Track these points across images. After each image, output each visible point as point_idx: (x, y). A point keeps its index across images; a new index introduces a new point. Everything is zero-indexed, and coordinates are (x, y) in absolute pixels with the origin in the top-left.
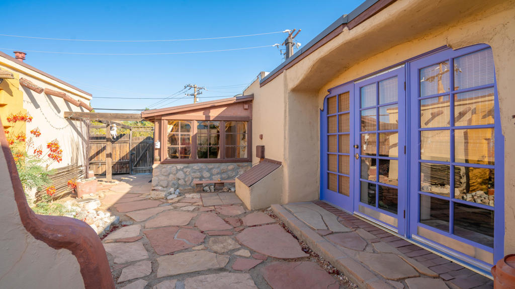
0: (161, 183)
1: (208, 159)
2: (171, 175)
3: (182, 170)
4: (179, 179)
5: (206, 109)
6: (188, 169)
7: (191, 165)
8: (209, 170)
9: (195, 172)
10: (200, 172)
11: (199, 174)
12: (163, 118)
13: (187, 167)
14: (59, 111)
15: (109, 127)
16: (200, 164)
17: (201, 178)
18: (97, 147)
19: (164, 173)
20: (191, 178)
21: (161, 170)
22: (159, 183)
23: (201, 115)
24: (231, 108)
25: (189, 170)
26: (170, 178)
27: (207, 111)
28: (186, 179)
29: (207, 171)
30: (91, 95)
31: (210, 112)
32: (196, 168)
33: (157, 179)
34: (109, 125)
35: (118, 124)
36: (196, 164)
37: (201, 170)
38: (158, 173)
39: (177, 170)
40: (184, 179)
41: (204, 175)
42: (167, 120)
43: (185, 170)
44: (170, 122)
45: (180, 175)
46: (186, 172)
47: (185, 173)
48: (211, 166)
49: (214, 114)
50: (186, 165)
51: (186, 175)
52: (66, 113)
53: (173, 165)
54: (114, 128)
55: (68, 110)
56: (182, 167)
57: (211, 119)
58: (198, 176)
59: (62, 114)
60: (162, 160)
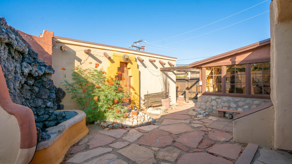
0: (202, 107)
1: (235, 94)
2: (208, 103)
3: (215, 100)
4: (213, 106)
6: (219, 100)
7: (221, 97)
8: (236, 102)
9: (224, 102)
10: (228, 103)
11: (227, 104)
12: (202, 66)
13: (218, 98)
14: (157, 68)
15: (187, 73)
16: (228, 97)
17: (229, 107)
19: (204, 100)
20: (221, 106)
21: (202, 99)
22: (201, 106)
23: (228, 62)
25: (220, 100)
26: (207, 104)
27: (234, 57)
28: (218, 107)
29: (234, 103)
30: (176, 58)
31: (236, 59)
32: (225, 100)
33: (200, 104)
35: (190, 71)
36: (225, 97)
37: (229, 101)
38: (200, 101)
39: (212, 100)
40: (216, 106)
41: (231, 106)
42: (205, 67)
43: (217, 100)
44: (207, 68)
45: (214, 103)
46: (218, 101)
47: (217, 102)
48: (237, 99)
49: (239, 59)
50: (218, 97)
51: (218, 104)
52: (161, 68)
53: (209, 96)
54: (189, 74)
56: (215, 98)
57: (237, 63)
58: (226, 105)
59: (159, 69)
60: (203, 93)
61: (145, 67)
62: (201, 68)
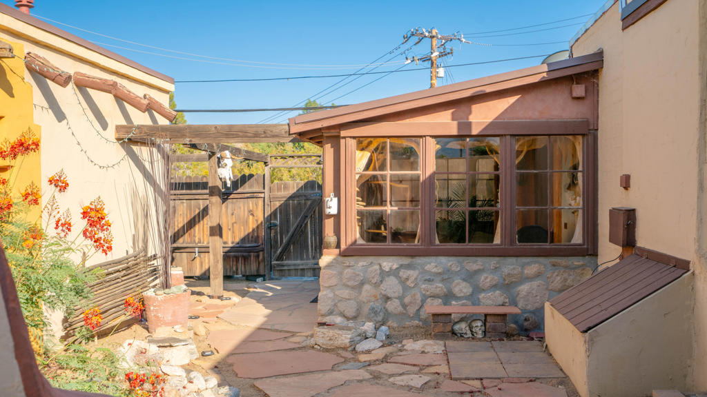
0: (342, 306)
1: (467, 246)
2: (367, 287)
3: (394, 273)
4: (388, 298)
5: (461, 104)
6: (410, 272)
7: (419, 260)
8: (470, 277)
9: (429, 280)
10: (443, 280)
11: (440, 285)
12: (343, 133)
13: (409, 267)
14: (104, 125)
15: (214, 159)
16: (443, 259)
17: (448, 297)
18: (189, 207)
19: (349, 279)
20: (419, 297)
21: (341, 273)
22: (335, 305)
23: (445, 122)
24: (531, 97)
25: (413, 274)
26: (364, 294)
27: (463, 108)
28: (407, 300)
29: (464, 280)
30: (172, 81)
31: (470, 113)
32: (434, 270)
33: (331, 295)
34: (213, 154)
35: (236, 152)
36: (433, 259)
37: (446, 276)
38: (334, 281)
39: (384, 275)
40: (401, 298)
41: (456, 290)
42: (354, 138)
43: (404, 274)
44: (362, 143)
45: (391, 286)
46: (407, 279)
47: (403, 282)
48: (474, 264)
49: (482, 116)
50: (406, 261)
51: (406, 288)
52: (118, 128)
53: (371, 259)
54: (226, 161)
55: (124, 123)
56: (395, 266)
57: (475, 132)
58: (437, 291)
59: (111, 133)
60: (343, 246)
61: (60, 116)
62: (335, 140)
